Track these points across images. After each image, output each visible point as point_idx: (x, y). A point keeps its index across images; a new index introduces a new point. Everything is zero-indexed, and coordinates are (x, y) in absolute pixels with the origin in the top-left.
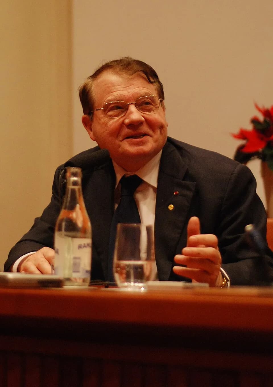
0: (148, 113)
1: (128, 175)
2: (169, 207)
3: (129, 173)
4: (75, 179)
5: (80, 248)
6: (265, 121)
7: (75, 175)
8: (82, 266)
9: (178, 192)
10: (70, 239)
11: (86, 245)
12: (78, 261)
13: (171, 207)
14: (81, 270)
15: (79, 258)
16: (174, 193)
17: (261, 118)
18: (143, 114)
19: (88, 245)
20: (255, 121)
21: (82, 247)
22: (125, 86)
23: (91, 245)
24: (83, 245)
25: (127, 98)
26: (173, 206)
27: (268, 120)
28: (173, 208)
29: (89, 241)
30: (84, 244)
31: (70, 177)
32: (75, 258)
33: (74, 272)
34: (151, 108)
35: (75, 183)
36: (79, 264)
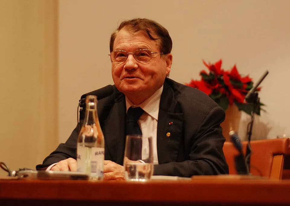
0: (142, 62)
1: (134, 107)
2: (167, 134)
3: (135, 105)
4: (93, 104)
5: (97, 155)
6: (211, 74)
7: (92, 101)
8: (98, 168)
9: (172, 122)
10: (88, 148)
11: (101, 152)
12: (95, 164)
13: (169, 134)
14: (97, 170)
15: (96, 162)
16: (169, 124)
17: (208, 71)
18: (138, 63)
19: (102, 152)
20: (203, 74)
21: (98, 154)
22: (129, 40)
23: (104, 153)
24: (98, 153)
25: (128, 49)
26: (169, 133)
27: (213, 73)
28: (170, 135)
29: (102, 150)
30: (100, 152)
31: (88, 102)
32: (92, 162)
33: (92, 172)
34: (146, 59)
35: (92, 107)
36: (96, 167)
